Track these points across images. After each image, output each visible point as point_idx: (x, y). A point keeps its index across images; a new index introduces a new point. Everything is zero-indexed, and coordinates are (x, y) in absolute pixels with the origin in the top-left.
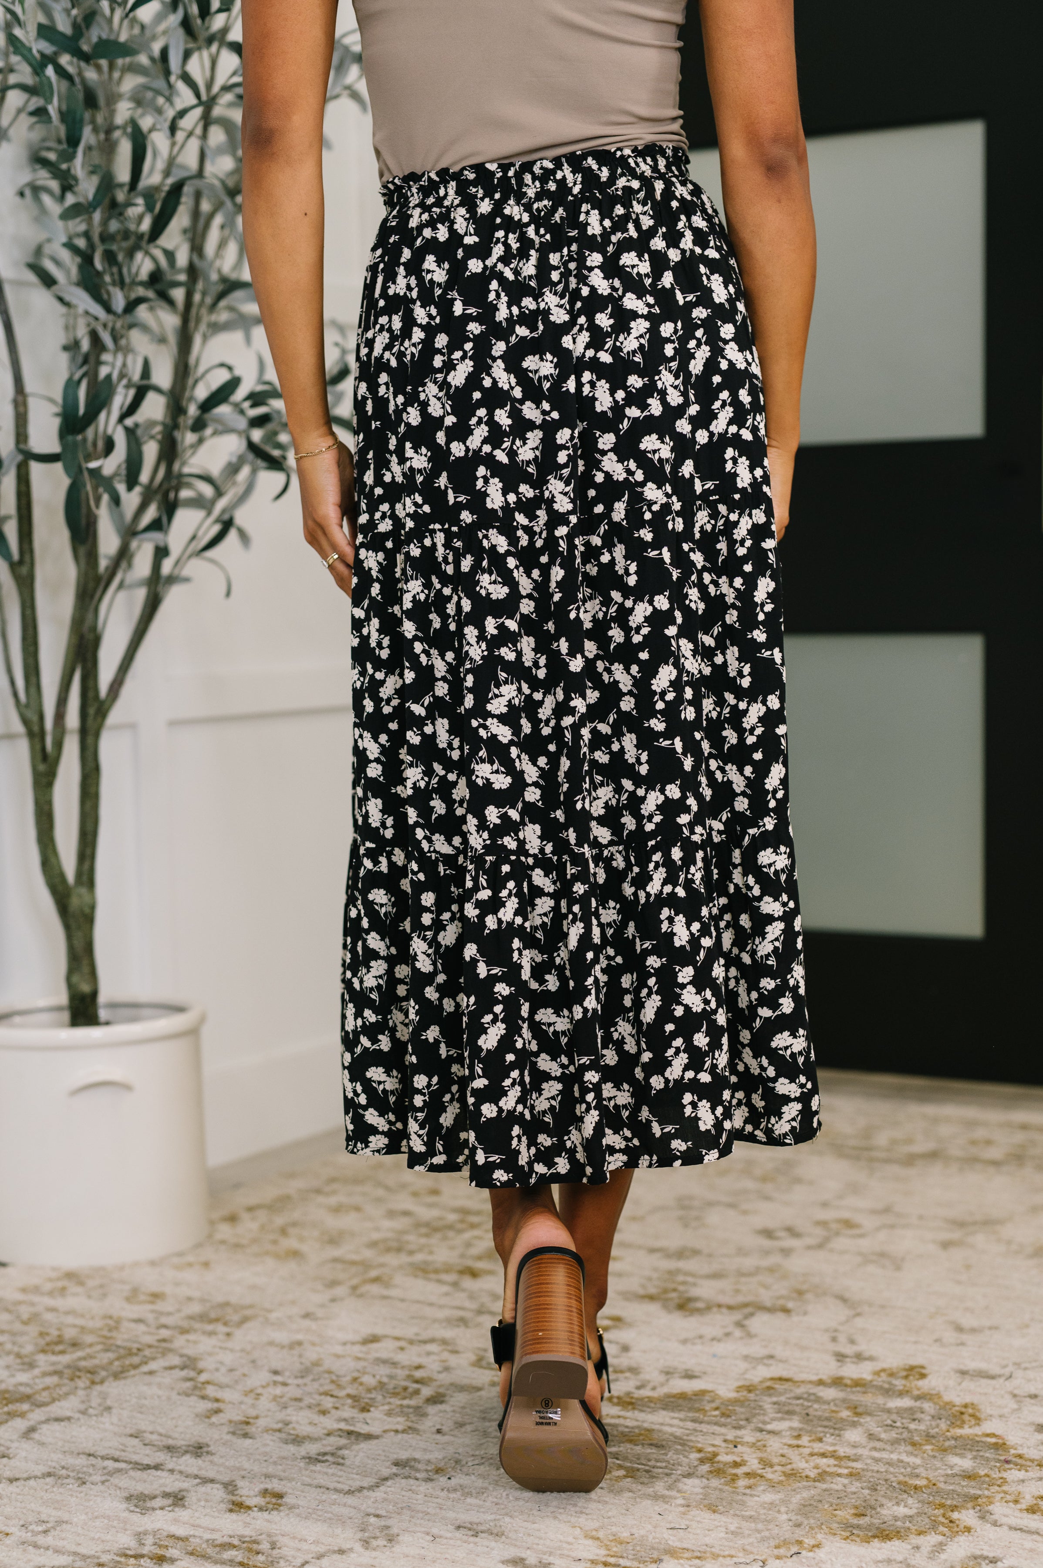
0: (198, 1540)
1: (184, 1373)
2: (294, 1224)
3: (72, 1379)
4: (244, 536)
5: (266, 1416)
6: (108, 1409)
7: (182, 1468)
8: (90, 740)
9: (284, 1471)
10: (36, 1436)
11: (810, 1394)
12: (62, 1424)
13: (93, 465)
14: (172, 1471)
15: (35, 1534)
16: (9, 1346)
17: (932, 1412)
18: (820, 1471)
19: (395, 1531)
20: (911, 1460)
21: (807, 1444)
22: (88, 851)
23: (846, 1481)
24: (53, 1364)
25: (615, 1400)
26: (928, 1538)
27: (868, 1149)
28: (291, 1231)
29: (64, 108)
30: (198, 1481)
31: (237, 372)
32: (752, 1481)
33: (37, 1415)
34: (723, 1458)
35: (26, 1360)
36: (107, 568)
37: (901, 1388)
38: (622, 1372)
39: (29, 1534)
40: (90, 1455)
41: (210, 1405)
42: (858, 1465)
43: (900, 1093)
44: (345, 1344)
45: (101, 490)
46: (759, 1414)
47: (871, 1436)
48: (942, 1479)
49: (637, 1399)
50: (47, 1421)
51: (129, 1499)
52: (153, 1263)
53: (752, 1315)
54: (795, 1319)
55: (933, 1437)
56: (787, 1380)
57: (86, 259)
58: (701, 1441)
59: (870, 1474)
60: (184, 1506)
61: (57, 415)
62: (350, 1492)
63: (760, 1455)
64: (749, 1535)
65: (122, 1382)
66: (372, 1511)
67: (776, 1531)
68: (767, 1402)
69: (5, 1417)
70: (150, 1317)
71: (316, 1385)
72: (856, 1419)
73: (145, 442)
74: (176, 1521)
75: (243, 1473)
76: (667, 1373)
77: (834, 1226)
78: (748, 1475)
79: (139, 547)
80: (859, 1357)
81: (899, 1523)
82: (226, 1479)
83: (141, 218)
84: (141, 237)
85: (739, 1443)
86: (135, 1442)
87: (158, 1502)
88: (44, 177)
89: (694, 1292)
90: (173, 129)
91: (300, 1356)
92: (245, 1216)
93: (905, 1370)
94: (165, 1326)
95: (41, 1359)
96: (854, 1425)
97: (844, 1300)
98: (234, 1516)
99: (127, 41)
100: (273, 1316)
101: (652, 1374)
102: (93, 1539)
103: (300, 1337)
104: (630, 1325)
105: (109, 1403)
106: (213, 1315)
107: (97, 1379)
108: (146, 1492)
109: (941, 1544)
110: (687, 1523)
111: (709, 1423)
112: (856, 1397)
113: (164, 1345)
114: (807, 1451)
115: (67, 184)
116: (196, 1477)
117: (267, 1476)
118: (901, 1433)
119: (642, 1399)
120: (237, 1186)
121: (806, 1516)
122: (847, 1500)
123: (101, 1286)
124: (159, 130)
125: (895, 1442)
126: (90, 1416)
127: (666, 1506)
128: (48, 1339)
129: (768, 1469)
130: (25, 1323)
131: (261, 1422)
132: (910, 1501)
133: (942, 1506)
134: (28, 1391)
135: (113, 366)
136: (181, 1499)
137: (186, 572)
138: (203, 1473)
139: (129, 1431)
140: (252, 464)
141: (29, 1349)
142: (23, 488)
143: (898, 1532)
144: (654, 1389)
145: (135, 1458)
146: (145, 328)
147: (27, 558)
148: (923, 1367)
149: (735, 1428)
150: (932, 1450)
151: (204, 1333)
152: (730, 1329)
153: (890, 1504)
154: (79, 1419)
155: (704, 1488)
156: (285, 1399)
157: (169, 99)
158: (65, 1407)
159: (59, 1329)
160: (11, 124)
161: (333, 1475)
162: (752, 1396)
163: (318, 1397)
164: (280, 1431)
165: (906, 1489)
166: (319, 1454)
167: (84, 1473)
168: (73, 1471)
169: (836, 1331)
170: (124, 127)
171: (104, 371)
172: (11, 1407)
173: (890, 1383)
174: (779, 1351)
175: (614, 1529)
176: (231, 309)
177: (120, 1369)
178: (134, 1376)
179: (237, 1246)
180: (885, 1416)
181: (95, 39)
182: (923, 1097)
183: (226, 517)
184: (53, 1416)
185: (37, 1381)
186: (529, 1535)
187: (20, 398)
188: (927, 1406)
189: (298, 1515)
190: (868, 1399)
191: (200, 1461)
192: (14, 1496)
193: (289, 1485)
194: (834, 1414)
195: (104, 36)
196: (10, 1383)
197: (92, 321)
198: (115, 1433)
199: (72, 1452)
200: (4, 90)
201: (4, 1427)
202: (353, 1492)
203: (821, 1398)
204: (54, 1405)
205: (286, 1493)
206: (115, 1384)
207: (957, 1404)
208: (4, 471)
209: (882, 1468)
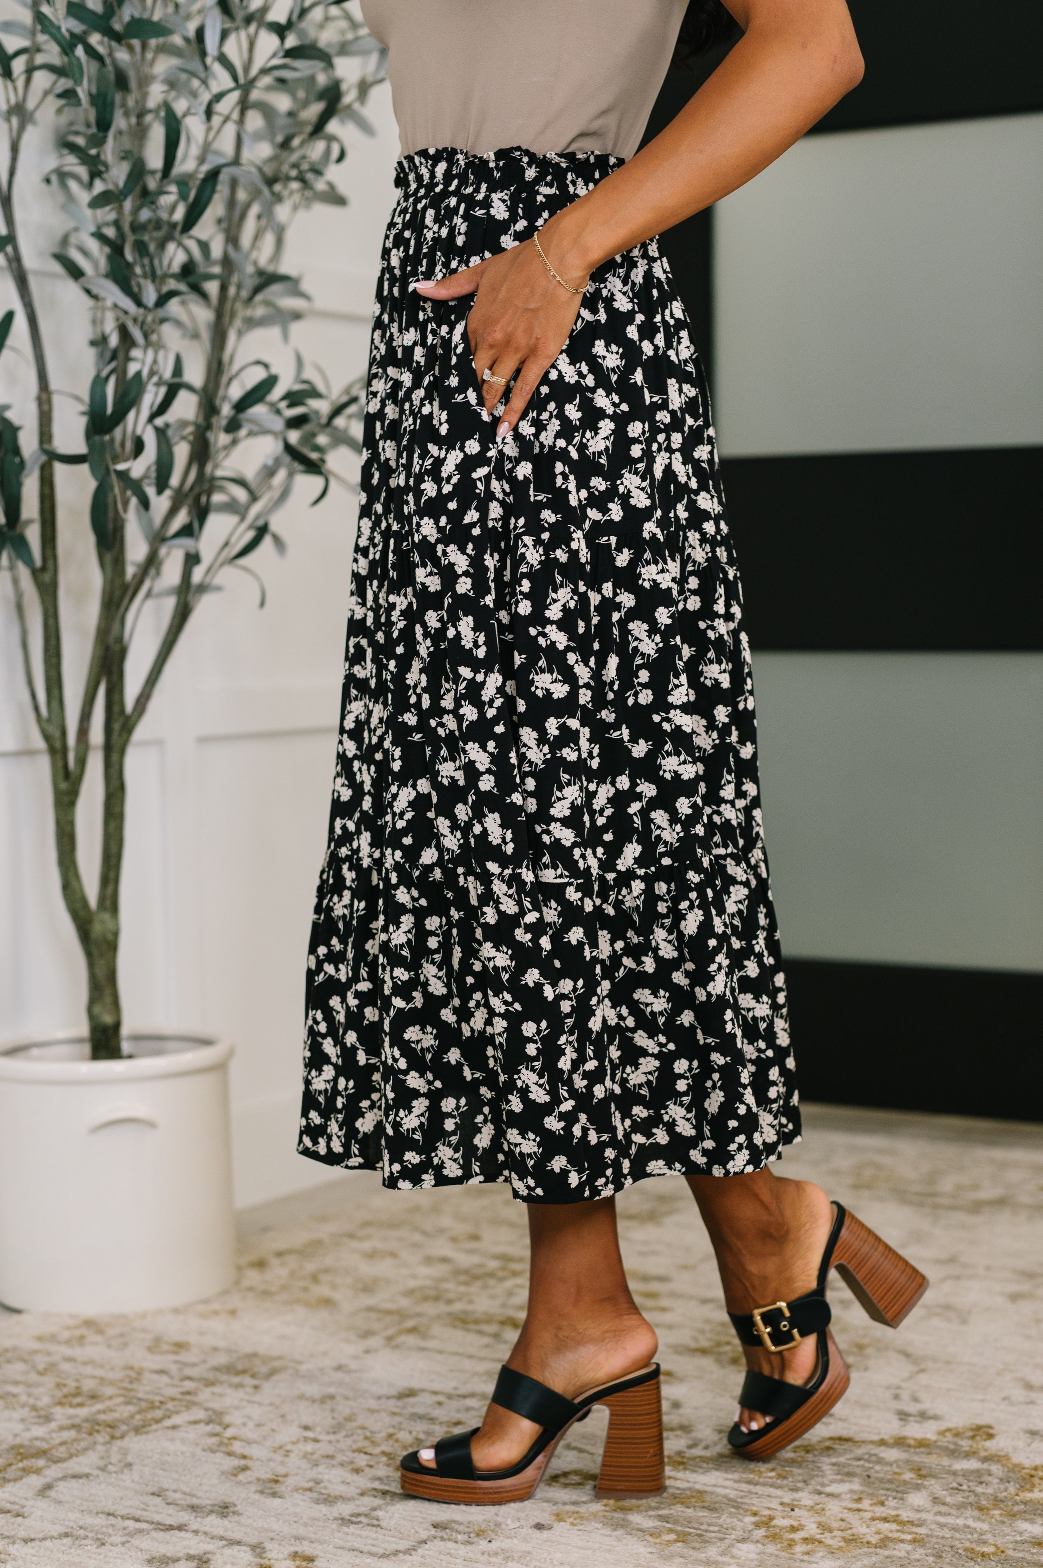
1: (210, 1428)
2: (326, 1271)
3: (90, 1434)
4: (279, 543)
5: (297, 1474)
6: (129, 1465)
7: (207, 1529)
8: (115, 757)
9: (315, 1533)
10: (52, 1493)
11: (871, 1455)
12: (80, 1481)
13: (121, 467)
14: (196, 1532)
16: (23, 1398)
17: (1000, 1474)
18: (882, 1536)
20: (978, 1525)
21: (869, 1508)
22: (112, 875)
23: (909, 1547)
24: (71, 1417)
27: (933, 1195)
28: (323, 1277)
29: (94, 90)
30: (224, 1542)
31: (274, 370)
32: (810, 1547)
33: (53, 1472)
34: (780, 1522)
35: (43, 1413)
36: (134, 576)
37: (967, 1449)
38: (676, 1429)
40: (109, 1514)
41: (237, 1462)
42: (922, 1531)
43: (966, 1137)
44: (379, 1398)
45: (129, 493)
46: (817, 1476)
47: (936, 1500)
48: (1011, 1546)
49: (689, 1459)
50: (64, 1478)
51: (150, 1561)
52: (176, 1311)
55: (1001, 1501)
56: (847, 1440)
57: (116, 249)
58: (756, 1504)
59: (934, 1540)
61: (84, 413)
62: (384, 1556)
63: (819, 1519)
65: (144, 1437)
68: (826, 1463)
69: (20, 1473)
70: (174, 1369)
71: (349, 1441)
72: (919, 1482)
73: (176, 443)
75: (272, 1535)
76: (721, 1431)
78: (805, 1540)
79: (168, 554)
80: (923, 1416)
82: (253, 1540)
83: (173, 209)
84: (174, 226)
85: (797, 1506)
86: (158, 1500)
88: (71, 162)
90: (209, 113)
91: (333, 1410)
92: (274, 1261)
93: (972, 1430)
94: (190, 1378)
95: (58, 1411)
96: (918, 1487)
97: (907, 1355)
99: (160, 20)
100: (303, 1368)
101: (705, 1433)
103: (332, 1390)
104: (681, 1380)
105: (129, 1459)
106: (240, 1367)
107: (117, 1433)
108: (169, 1555)
111: (764, 1485)
112: (920, 1458)
113: (188, 1397)
114: (868, 1515)
115: (96, 170)
116: (222, 1538)
117: (297, 1538)
118: (968, 1497)
119: (693, 1459)
120: (266, 1229)
123: (122, 1335)
124: (194, 114)
125: (961, 1506)
126: (110, 1473)
128: (65, 1390)
129: (827, 1534)
130: (41, 1374)
131: (291, 1481)
134: (44, 1446)
135: (143, 362)
137: (218, 580)
138: (229, 1535)
139: (150, 1489)
140: (289, 467)
141: (45, 1401)
142: (47, 489)
144: (706, 1448)
145: (157, 1518)
146: (178, 323)
147: (50, 564)
148: (990, 1427)
149: (792, 1490)
150: (1001, 1515)
151: (231, 1385)
154: (98, 1476)
155: (759, 1554)
156: (316, 1456)
157: (204, 82)
158: (84, 1463)
159: (77, 1380)
160: (37, 107)
161: (367, 1537)
162: (810, 1457)
163: (351, 1455)
164: (310, 1490)
165: (973, 1556)
166: (352, 1515)
167: (103, 1533)
168: (92, 1531)
169: (898, 1387)
170: (156, 111)
171: (133, 368)
172: (26, 1463)
173: (955, 1444)
176: (268, 303)
177: (141, 1423)
178: (156, 1431)
179: (266, 1293)
180: (951, 1478)
181: (127, 18)
182: (990, 1140)
183: (260, 523)
184: (70, 1472)
185: (54, 1435)
187: (44, 396)
188: (995, 1468)
190: (932, 1461)
191: (226, 1522)
192: (28, 1557)
193: (320, 1547)
194: (896, 1477)
195: (137, 15)
196: (25, 1437)
197: (121, 315)
198: (136, 1492)
199: (90, 1512)
200: (30, 71)
201: (19, 1484)
202: (388, 1556)
203: (883, 1459)
204: (72, 1461)
205: (317, 1557)
206: (136, 1439)
207: (1027, 1466)
208: (26, 472)
209: (947, 1534)
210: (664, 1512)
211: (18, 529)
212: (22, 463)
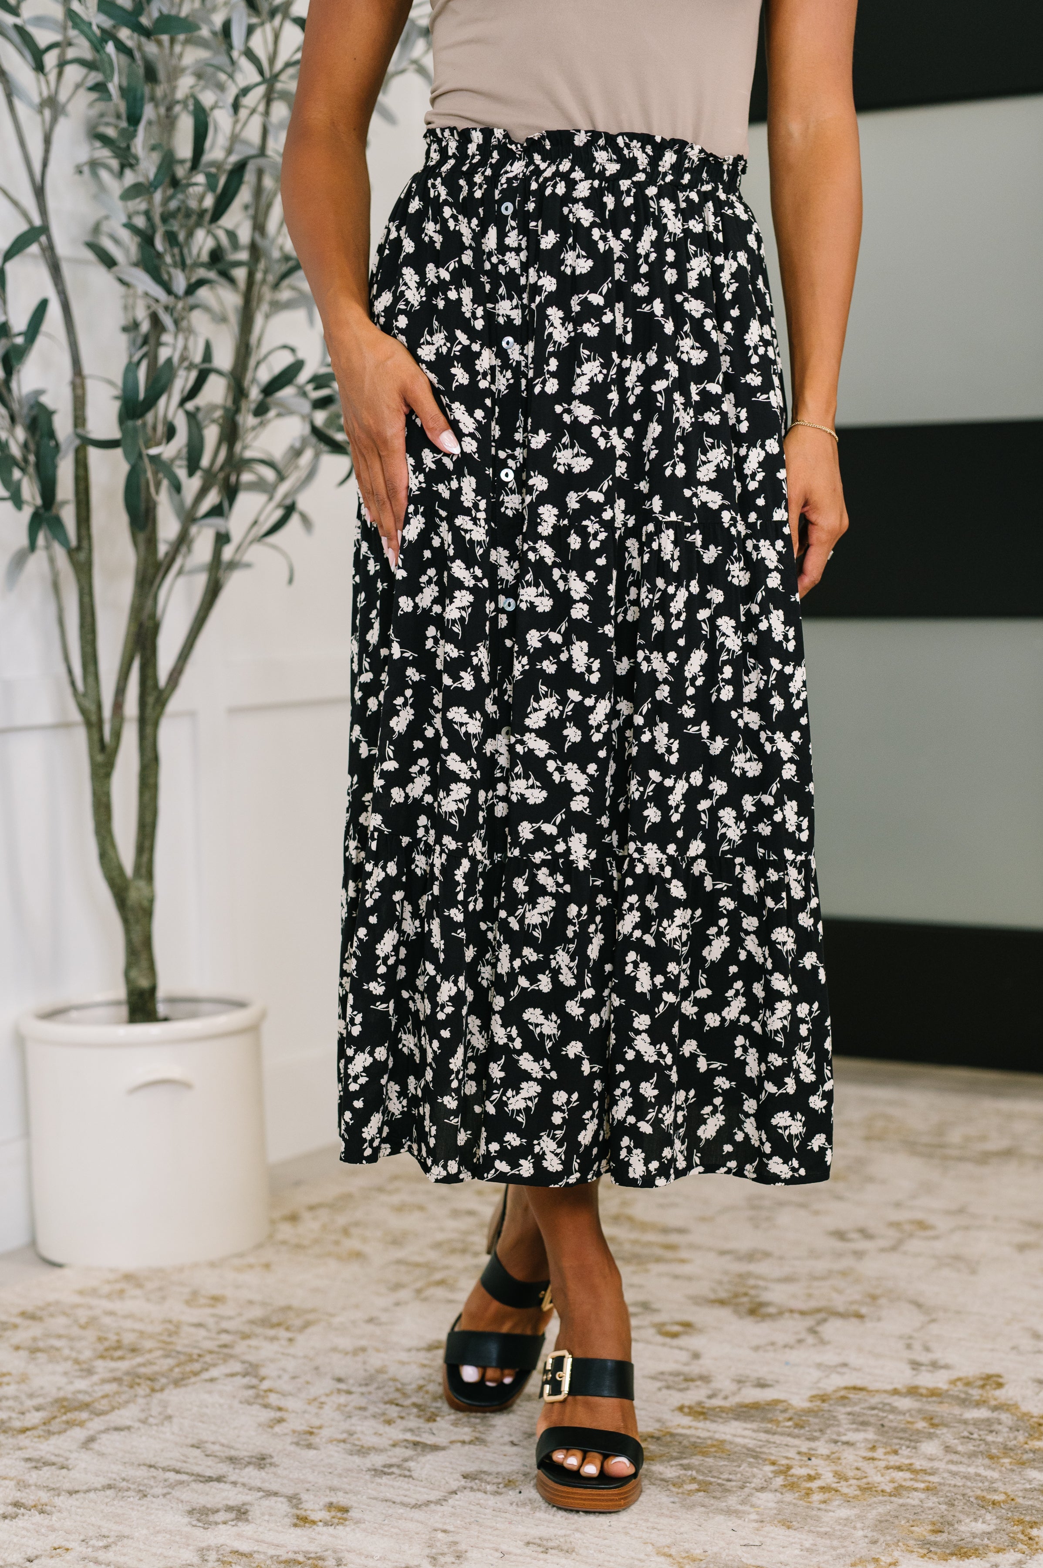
0: (262, 1556)
1: (246, 1380)
2: (357, 1224)
3: (131, 1387)
4: (306, 521)
5: (331, 1426)
6: (169, 1418)
7: (245, 1480)
8: (149, 730)
9: (350, 1484)
10: (95, 1446)
11: (885, 1404)
12: (122, 1433)
13: (153, 451)
14: (234, 1483)
15: (96, 1549)
16: (66, 1352)
17: (1010, 1423)
18: (896, 1485)
19: (462, 1547)
20: (989, 1473)
21: (882, 1457)
22: (147, 844)
23: (922, 1496)
24: (112, 1370)
25: (686, 1410)
26: (1007, 1556)
27: (941, 1146)
28: (354, 1231)
29: (125, 84)
30: (261, 1494)
31: (301, 355)
32: (827, 1495)
33: (96, 1424)
34: (798, 1471)
35: (85, 1366)
36: (167, 554)
37: (978, 1398)
38: (692, 1380)
39: (90, 1550)
40: (150, 1466)
41: (273, 1414)
42: (935, 1479)
43: (972, 1088)
44: (409, 1350)
45: (161, 475)
46: (832, 1425)
47: (948, 1449)
48: (1020, 1494)
49: (709, 1409)
50: (107, 1430)
51: (191, 1512)
52: (212, 1265)
53: (825, 1320)
54: (869, 1325)
55: (1011, 1449)
56: (861, 1389)
57: (146, 239)
58: (774, 1453)
59: (947, 1488)
60: (247, 1520)
61: (117, 398)
62: (417, 1506)
63: (835, 1468)
64: (825, 1552)
65: (183, 1390)
66: (440, 1526)
67: (852, 1548)
68: (841, 1412)
69: (64, 1426)
70: (210, 1322)
71: (380, 1393)
72: (932, 1430)
73: (206, 426)
74: (239, 1536)
75: (307, 1486)
76: (739, 1382)
77: (908, 1227)
78: (822, 1489)
79: (199, 533)
80: (935, 1366)
81: (977, 1540)
82: (290, 1492)
83: (201, 199)
84: (202, 213)
85: (813, 1455)
86: (197, 1452)
87: (221, 1516)
88: (104, 154)
89: (766, 1297)
90: (236, 106)
91: (364, 1363)
92: (307, 1215)
93: (982, 1379)
94: (226, 1331)
95: (100, 1364)
96: (930, 1436)
97: (919, 1305)
98: (299, 1531)
99: (187, 17)
100: (336, 1321)
101: (724, 1384)
102: (155, 1554)
103: (363, 1343)
104: (700, 1331)
105: (169, 1411)
106: (275, 1320)
107: (157, 1386)
108: (209, 1506)
109: (1020, 1562)
110: (761, 1539)
111: (782, 1434)
112: (932, 1407)
113: (226, 1351)
114: (882, 1464)
115: (127, 160)
116: (259, 1489)
117: (332, 1489)
118: (979, 1446)
119: (713, 1409)
120: (298, 1184)
121: (882, 1532)
122: (924, 1516)
123: (161, 1289)
124: (221, 107)
125: (973, 1455)
126: (151, 1425)
127: (740, 1522)
128: (107, 1344)
129: (843, 1483)
130: (83, 1327)
131: (326, 1433)
132: (988, 1517)
133: (1021, 1522)
134: (87, 1399)
135: (174, 347)
136: (244, 1513)
137: (247, 557)
138: (266, 1486)
139: (190, 1441)
140: (315, 447)
141: (87, 1354)
142: (81, 472)
143: (977, 1550)
144: (726, 1398)
145: (197, 1469)
146: (207, 309)
147: (85, 544)
148: (999, 1376)
149: (808, 1439)
150: (1011, 1463)
151: (266, 1338)
152: (803, 1335)
153: (967, 1521)
154: (139, 1428)
155: (778, 1502)
156: (348, 1409)
157: (231, 76)
158: (126, 1416)
159: (118, 1334)
160: (69, 100)
161: (399, 1488)
162: (825, 1406)
163: (383, 1406)
164: (344, 1441)
165: (985, 1504)
166: (384, 1466)
167: (145, 1485)
168: (134, 1483)
169: (910, 1337)
170: (184, 102)
171: (164, 354)
172: (70, 1416)
173: (966, 1393)
174: (853, 1359)
175: (687, 1546)
176: (293, 288)
177: (180, 1376)
178: (194, 1383)
179: (299, 1247)
180: (962, 1427)
181: (156, 15)
182: (996, 1092)
183: (288, 502)
184: (112, 1425)
185: (96, 1388)
186: (600, 1551)
187: (78, 381)
188: (1004, 1417)
189: (365, 1530)
190: (944, 1410)
191: (263, 1473)
192: (73, 1509)
193: (354, 1498)
194: (909, 1426)
195: (165, 11)
196: (68, 1391)
197: (152, 303)
198: (176, 1444)
199: (132, 1464)
200: (62, 65)
201: (63, 1437)
202: (420, 1506)
203: (896, 1408)
204: (113, 1414)
205: (351, 1507)
206: (176, 1391)
207: (1035, 1414)
208: (61, 455)
209: (960, 1483)
210: (685, 1462)
211: (54, 511)
212: (57, 445)
